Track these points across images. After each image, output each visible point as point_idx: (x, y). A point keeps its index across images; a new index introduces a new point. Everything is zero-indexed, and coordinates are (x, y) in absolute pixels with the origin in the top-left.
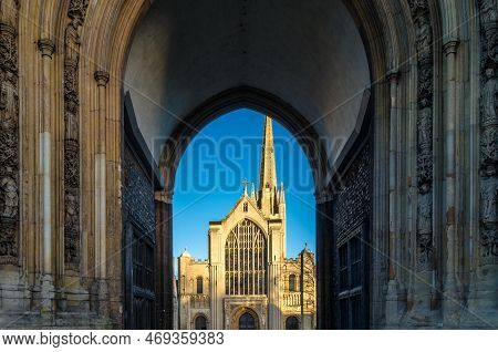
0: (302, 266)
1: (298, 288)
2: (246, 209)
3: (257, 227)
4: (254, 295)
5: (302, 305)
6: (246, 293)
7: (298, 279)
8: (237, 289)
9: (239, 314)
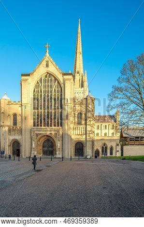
0: (87, 106)
1: (83, 122)
2: (47, 66)
3: (56, 79)
4: (53, 127)
5: (86, 134)
6: (48, 125)
7: (83, 116)
8: (41, 123)
9: (43, 140)
